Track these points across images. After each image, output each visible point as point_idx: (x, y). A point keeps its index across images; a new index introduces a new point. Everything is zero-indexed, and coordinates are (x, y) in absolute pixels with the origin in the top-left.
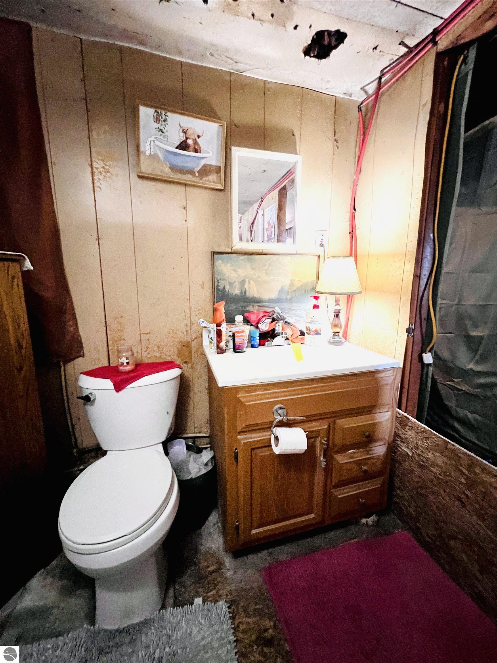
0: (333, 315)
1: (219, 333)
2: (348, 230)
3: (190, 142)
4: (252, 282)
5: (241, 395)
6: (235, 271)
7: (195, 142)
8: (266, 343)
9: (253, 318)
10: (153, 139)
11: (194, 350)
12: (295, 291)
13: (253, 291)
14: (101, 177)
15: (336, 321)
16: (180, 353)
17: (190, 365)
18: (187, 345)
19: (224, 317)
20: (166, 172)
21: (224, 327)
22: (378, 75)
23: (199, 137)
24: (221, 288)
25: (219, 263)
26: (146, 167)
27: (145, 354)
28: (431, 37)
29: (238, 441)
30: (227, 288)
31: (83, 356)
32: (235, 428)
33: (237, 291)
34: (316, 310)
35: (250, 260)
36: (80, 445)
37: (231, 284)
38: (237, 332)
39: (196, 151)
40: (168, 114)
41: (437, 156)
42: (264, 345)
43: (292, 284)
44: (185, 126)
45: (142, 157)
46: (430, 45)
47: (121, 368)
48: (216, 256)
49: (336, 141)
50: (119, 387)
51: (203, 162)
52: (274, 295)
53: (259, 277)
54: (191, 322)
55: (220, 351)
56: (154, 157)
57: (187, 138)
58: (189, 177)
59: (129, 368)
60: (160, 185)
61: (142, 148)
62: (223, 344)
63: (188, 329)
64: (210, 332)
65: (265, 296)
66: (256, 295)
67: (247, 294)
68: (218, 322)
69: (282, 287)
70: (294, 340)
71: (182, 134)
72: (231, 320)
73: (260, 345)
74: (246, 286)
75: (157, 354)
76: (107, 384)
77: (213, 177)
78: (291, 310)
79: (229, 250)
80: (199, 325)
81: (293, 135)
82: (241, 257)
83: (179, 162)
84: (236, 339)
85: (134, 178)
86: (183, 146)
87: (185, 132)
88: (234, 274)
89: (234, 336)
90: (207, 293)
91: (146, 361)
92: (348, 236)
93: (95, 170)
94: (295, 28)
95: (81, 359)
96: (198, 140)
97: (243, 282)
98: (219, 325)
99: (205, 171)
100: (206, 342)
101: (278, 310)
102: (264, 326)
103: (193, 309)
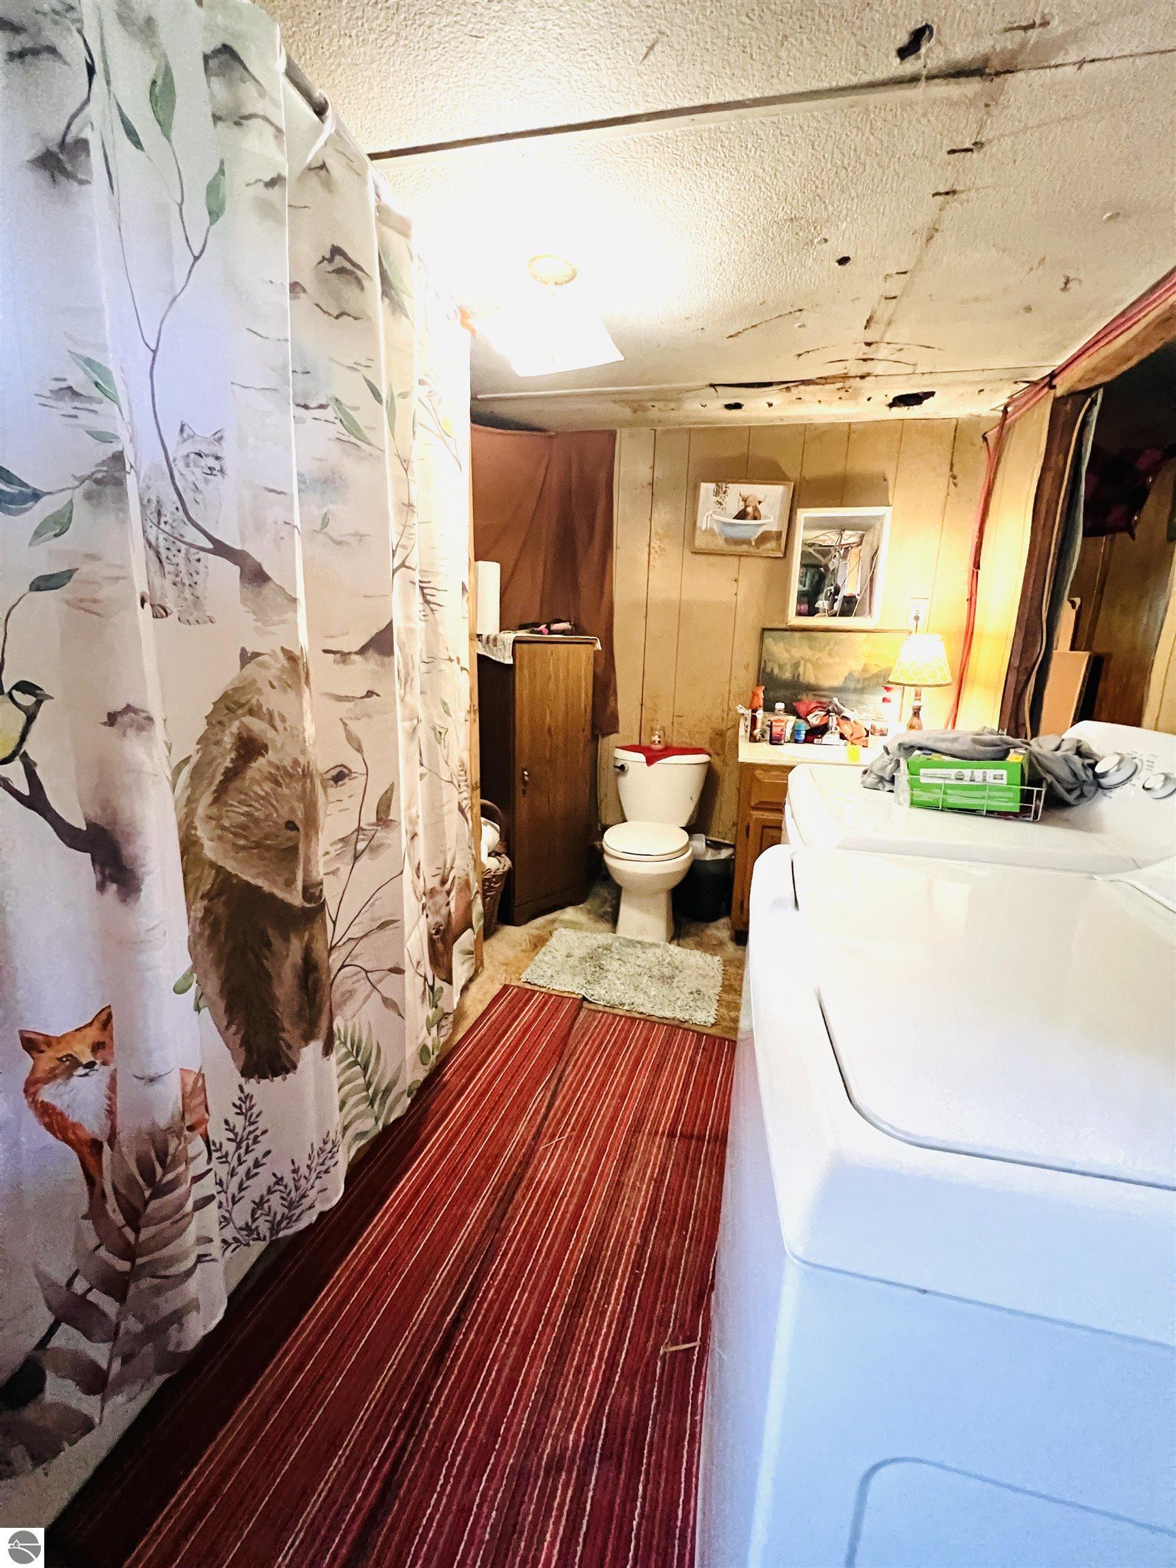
0: (911, 713)
1: (754, 720)
2: (967, 596)
3: (750, 510)
4: (809, 666)
5: (758, 773)
6: (788, 651)
7: (756, 509)
8: (816, 740)
9: (802, 708)
10: (711, 512)
11: (728, 740)
12: (868, 679)
13: (809, 675)
14: (657, 556)
15: (915, 720)
16: (712, 742)
17: (721, 757)
18: (720, 734)
19: (761, 702)
20: (720, 543)
21: (760, 714)
22: (1006, 401)
23: (760, 502)
24: (768, 670)
25: (769, 641)
26: (700, 542)
27: (675, 738)
28: (1047, 380)
29: (750, 815)
30: (776, 671)
31: (617, 732)
32: (749, 803)
33: (787, 675)
34: (886, 704)
35: (809, 639)
36: (603, 822)
37: (781, 667)
38: (776, 721)
39: (755, 518)
40: (729, 485)
41: (1051, 519)
42: (812, 742)
43: (865, 669)
44: (745, 494)
45: (698, 533)
46: (1046, 389)
47: (653, 746)
48: (766, 633)
49: (954, 477)
50: (650, 762)
51: (761, 530)
52: (837, 682)
53: (819, 659)
54: (729, 709)
55: (753, 739)
56: (710, 532)
57: (746, 507)
58: (745, 548)
59: (659, 747)
60: (712, 559)
61: (698, 524)
62: (757, 732)
63: (725, 716)
64: (746, 719)
65: (826, 682)
66: (812, 681)
67: (801, 679)
68: (754, 707)
69: (850, 673)
70: (855, 741)
71: (742, 503)
72: (769, 708)
73: (806, 741)
74: (801, 670)
75: (688, 741)
76: (641, 757)
77: (771, 545)
78: (861, 703)
79: (783, 626)
80: (736, 711)
81: (885, 480)
82: (797, 635)
83: (735, 533)
84: (774, 729)
85: (687, 553)
86: (742, 515)
87: (745, 500)
88: (786, 655)
89: (771, 727)
90: (752, 675)
91: (675, 745)
92: (966, 604)
93: (652, 551)
94: (869, 399)
95: (614, 735)
96: (759, 507)
97: (796, 665)
98: (754, 711)
99: (764, 538)
100: (742, 732)
101: (835, 700)
102: (814, 720)
103: (732, 693)
